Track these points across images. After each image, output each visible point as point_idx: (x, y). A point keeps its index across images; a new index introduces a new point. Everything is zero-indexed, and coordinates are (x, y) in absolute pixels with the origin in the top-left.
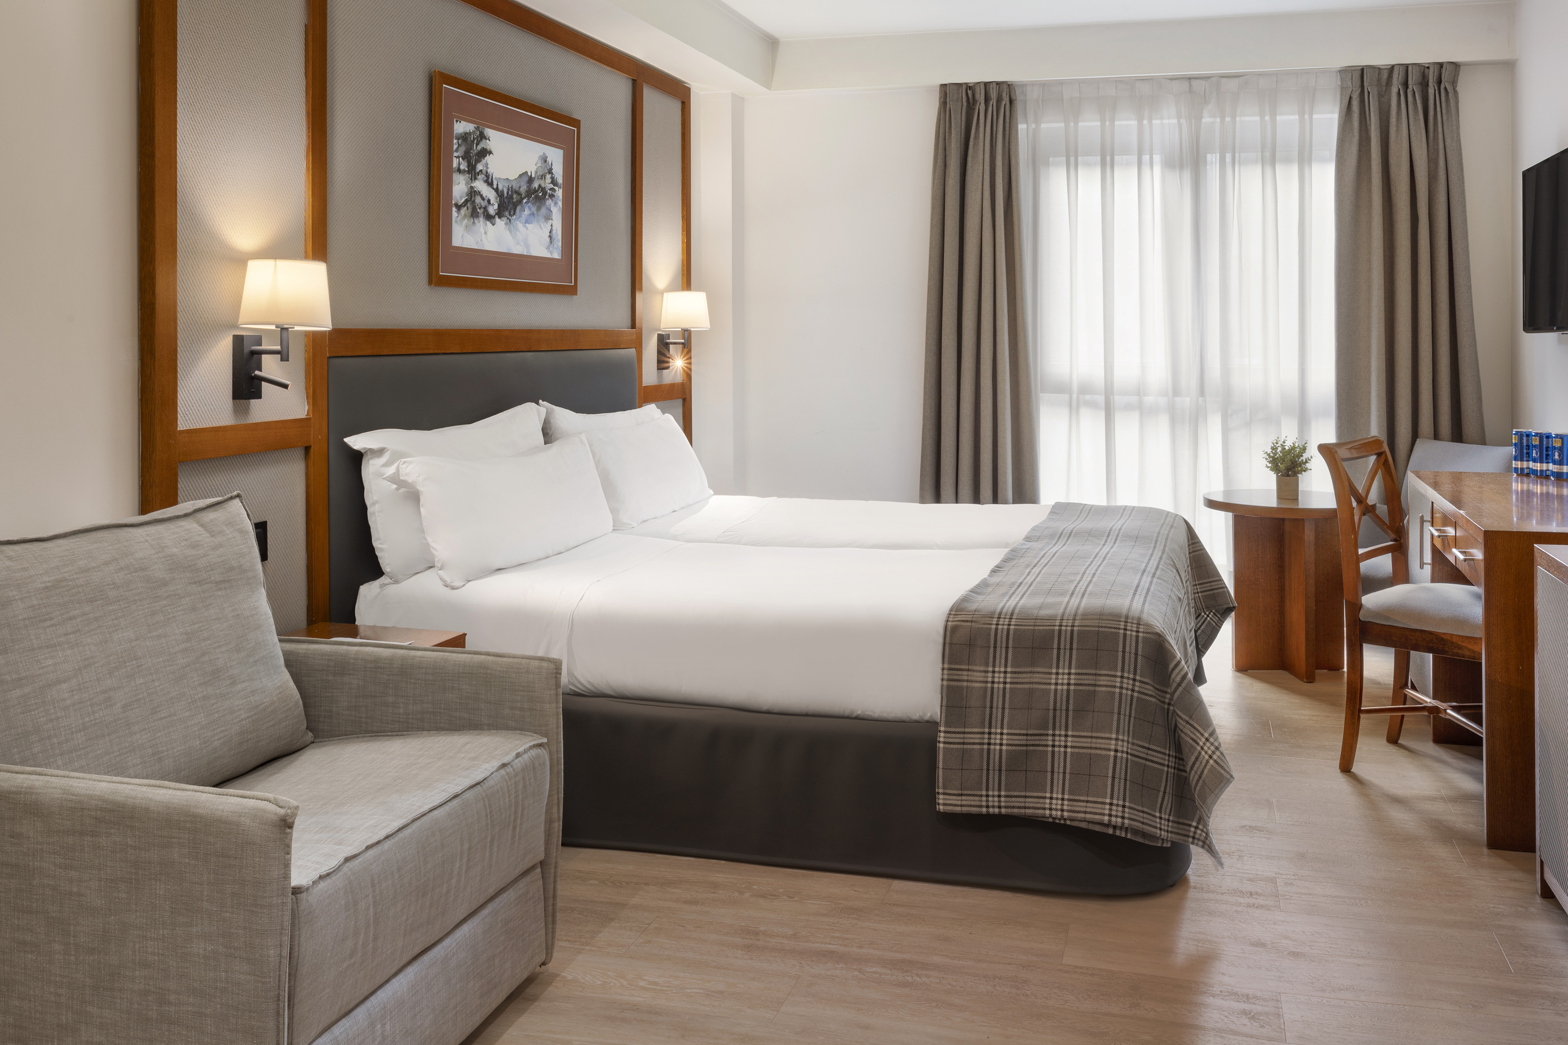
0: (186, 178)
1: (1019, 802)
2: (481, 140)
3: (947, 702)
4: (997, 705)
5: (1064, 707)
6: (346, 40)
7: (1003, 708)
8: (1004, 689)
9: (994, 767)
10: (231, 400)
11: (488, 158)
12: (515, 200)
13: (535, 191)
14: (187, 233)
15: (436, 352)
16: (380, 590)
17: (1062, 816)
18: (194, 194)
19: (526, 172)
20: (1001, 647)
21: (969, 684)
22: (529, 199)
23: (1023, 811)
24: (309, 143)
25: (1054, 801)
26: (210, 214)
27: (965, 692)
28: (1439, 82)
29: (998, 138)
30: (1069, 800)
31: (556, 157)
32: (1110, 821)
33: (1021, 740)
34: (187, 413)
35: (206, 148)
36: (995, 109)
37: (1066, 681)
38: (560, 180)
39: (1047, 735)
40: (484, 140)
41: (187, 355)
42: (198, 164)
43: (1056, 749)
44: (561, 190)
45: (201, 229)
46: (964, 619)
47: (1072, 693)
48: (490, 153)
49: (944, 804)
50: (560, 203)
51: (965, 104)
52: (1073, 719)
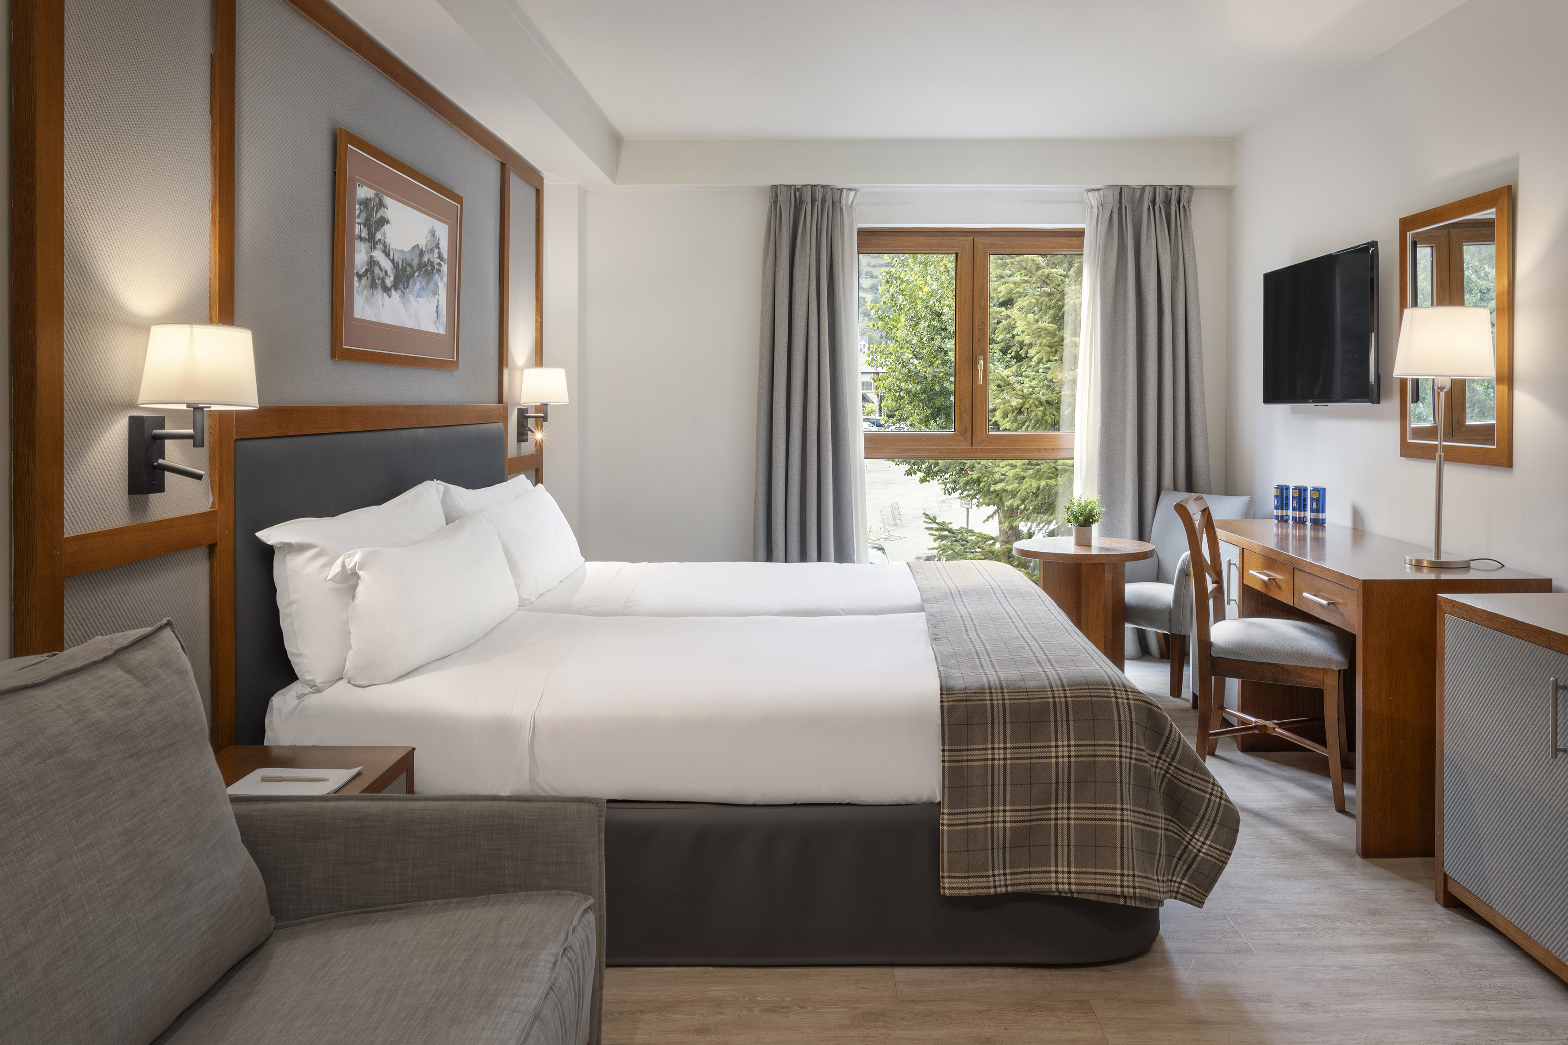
0: (74, 220)
1: (1025, 878)
2: (380, 208)
3: (949, 783)
4: (999, 782)
5: (1066, 780)
6: (253, 80)
7: (1005, 785)
8: (1005, 765)
9: (998, 845)
10: (127, 495)
11: (386, 228)
12: (408, 273)
13: (425, 265)
14: (75, 290)
15: (340, 430)
16: (298, 701)
17: (1070, 889)
18: (83, 242)
19: (418, 245)
20: (999, 723)
21: (969, 764)
22: (420, 273)
23: (1028, 887)
24: (215, 192)
25: (1060, 875)
26: (102, 269)
27: (966, 772)
28: (1179, 202)
29: (822, 234)
30: (1076, 873)
31: (442, 231)
32: (1122, 892)
33: (1025, 816)
34: (74, 514)
35: (98, 187)
36: (820, 208)
37: (1066, 754)
38: (445, 256)
39: (1050, 809)
40: (382, 208)
41: (73, 442)
42: (89, 205)
43: (1059, 822)
44: (446, 266)
45: (92, 286)
46: (958, 698)
47: (1073, 765)
48: (388, 222)
49: (950, 888)
50: (445, 279)
51: (793, 203)
52: (1076, 790)
